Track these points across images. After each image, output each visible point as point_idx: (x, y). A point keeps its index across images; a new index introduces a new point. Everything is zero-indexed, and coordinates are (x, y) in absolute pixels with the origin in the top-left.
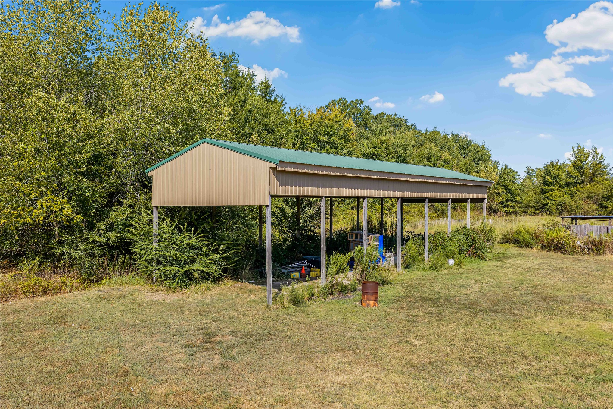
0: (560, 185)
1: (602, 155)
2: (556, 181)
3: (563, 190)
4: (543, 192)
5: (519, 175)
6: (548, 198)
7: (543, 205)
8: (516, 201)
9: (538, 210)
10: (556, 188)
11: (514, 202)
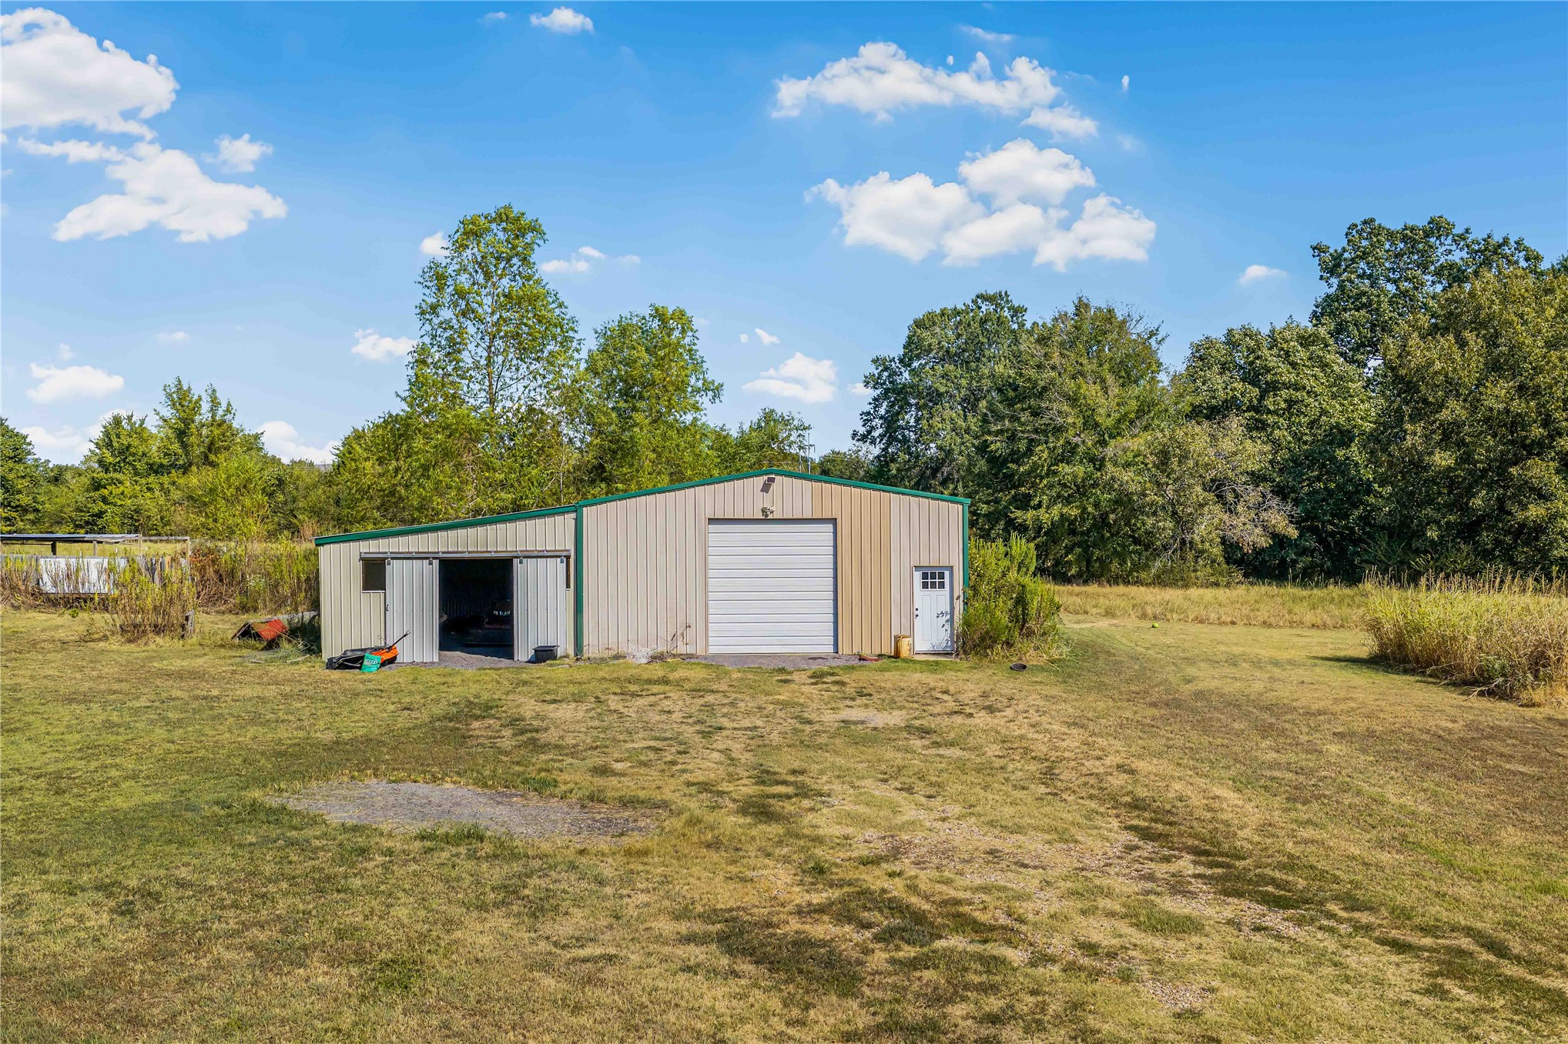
0: (135, 468)
1: (229, 404)
2: (124, 460)
3: (143, 481)
4: (97, 485)
5: (30, 444)
6: (104, 500)
7: (93, 516)
8: (17, 506)
9: (81, 527)
10: (125, 477)
11: (13, 507)
